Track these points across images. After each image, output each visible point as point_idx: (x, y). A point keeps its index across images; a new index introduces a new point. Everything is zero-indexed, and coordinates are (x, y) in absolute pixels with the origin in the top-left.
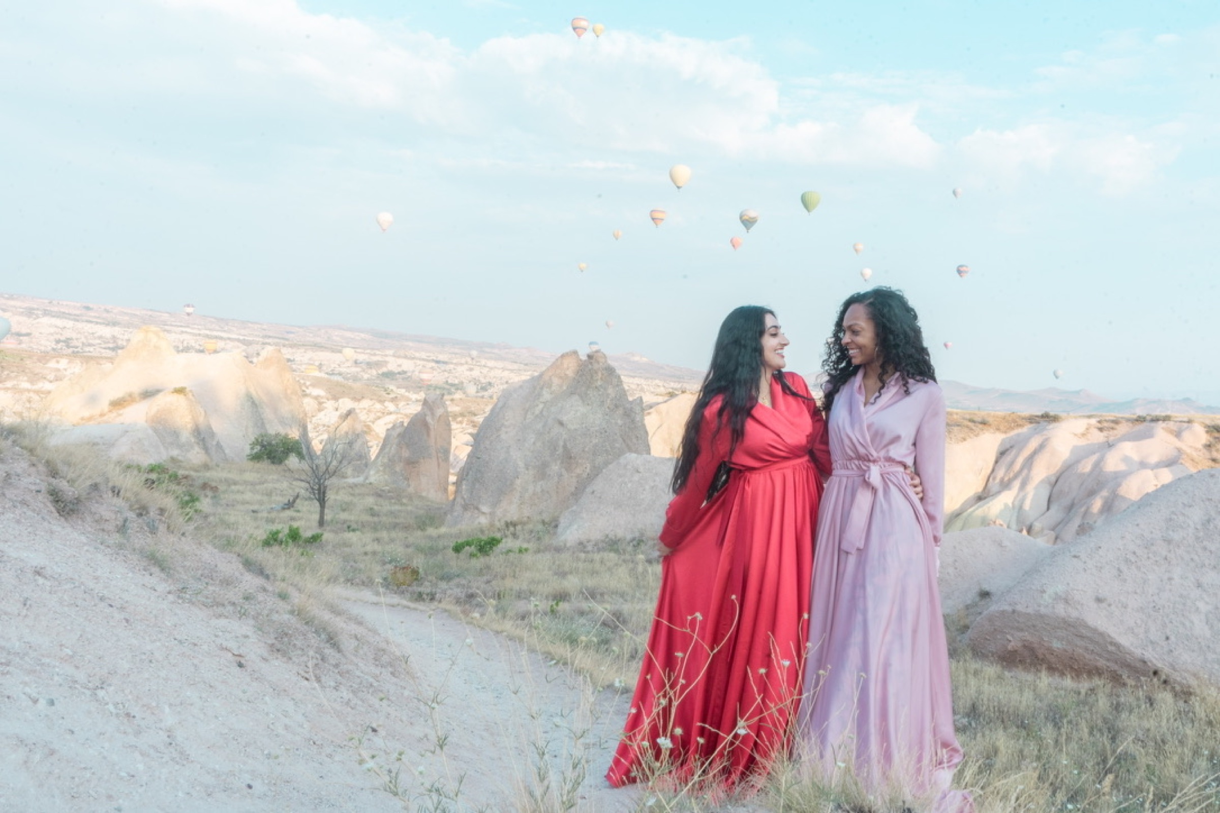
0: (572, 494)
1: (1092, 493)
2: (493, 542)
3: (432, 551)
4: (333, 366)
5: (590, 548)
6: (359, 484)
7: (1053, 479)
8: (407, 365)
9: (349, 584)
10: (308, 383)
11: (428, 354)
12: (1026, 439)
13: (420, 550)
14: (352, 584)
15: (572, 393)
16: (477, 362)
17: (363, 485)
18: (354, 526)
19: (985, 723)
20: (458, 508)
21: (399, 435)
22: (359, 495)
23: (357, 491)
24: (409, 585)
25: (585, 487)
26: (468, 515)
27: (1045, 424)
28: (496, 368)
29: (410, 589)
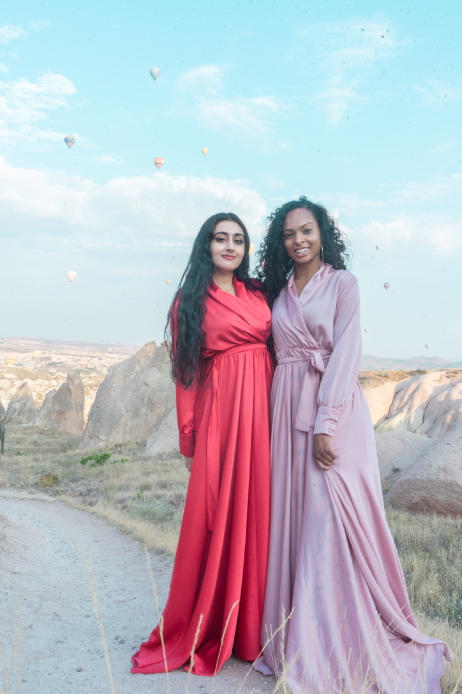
0: (154, 425)
1: (446, 412)
2: (105, 457)
3: (68, 464)
4: (19, 360)
5: (165, 457)
6: (30, 427)
7: (425, 405)
8: (63, 358)
9: (13, 488)
10: (5, 371)
11: (76, 352)
12: (410, 384)
13: (61, 464)
14: (15, 487)
15: (152, 366)
16: (104, 355)
17: (32, 428)
18: (21, 452)
19: (404, 550)
20: (87, 438)
21: (53, 397)
22: (29, 433)
23: (28, 431)
24: (51, 486)
25: (162, 421)
26: (92, 442)
27: (419, 375)
28: (115, 358)
29: (51, 488)
